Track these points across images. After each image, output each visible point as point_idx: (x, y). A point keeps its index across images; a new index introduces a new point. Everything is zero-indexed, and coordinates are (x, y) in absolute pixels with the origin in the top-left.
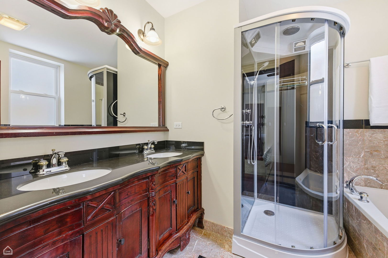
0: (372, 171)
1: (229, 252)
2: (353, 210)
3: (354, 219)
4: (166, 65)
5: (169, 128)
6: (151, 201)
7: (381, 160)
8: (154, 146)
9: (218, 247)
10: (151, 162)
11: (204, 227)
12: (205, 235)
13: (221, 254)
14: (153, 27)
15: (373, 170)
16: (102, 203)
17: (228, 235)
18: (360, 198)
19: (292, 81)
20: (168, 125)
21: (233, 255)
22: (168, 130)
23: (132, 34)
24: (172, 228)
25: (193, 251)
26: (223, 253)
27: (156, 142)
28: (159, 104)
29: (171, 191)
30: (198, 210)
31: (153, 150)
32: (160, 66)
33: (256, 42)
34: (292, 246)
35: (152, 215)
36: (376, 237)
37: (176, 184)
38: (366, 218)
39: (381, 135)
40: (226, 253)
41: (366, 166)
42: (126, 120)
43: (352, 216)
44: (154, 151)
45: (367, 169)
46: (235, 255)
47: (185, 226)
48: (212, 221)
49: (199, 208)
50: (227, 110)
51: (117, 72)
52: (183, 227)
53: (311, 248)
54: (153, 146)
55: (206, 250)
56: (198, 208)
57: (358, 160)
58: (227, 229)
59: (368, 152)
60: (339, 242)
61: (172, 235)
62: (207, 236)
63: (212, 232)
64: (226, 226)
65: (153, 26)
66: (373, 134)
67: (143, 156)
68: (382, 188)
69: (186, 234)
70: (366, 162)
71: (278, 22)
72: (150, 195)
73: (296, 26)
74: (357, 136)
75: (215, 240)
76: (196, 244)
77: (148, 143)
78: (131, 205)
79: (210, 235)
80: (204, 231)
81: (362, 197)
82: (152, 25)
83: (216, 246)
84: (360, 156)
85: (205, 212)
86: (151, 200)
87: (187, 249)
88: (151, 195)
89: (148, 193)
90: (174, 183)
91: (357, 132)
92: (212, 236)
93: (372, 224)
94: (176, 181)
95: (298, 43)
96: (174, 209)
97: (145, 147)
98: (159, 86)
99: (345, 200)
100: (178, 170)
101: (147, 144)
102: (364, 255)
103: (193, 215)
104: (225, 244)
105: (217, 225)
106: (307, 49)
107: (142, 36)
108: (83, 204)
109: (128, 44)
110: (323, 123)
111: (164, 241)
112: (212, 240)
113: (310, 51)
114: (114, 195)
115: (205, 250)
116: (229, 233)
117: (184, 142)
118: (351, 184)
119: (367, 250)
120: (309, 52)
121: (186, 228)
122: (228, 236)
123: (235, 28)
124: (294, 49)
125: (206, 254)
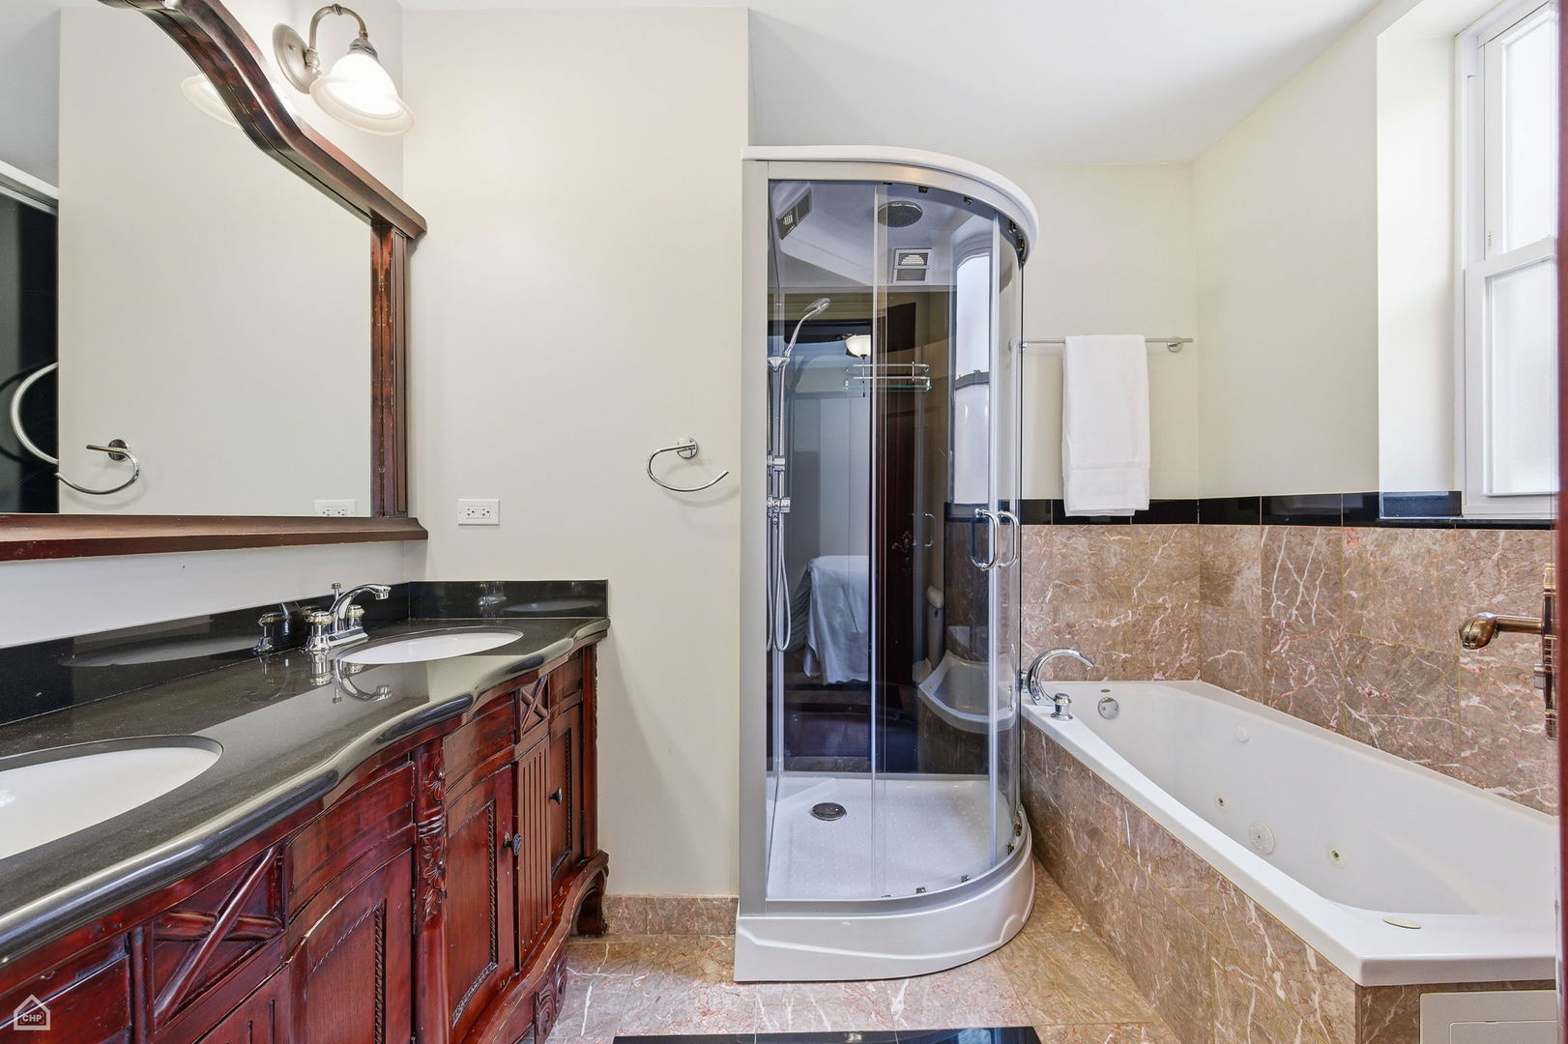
0: (1067, 636)
1: (723, 985)
2: (1043, 747)
3: (1044, 772)
4: (416, 230)
5: (425, 523)
6: (429, 861)
7: (1084, 604)
8: (362, 611)
9: (679, 982)
10: (354, 691)
11: (606, 927)
12: (615, 955)
13: (697, 1000)
14: (370, 39)
15: (1069, 633)
16: (221, 913)
17: (709, 927)
18: (1053, 710)
19: (899, 373)
20: (422, 509)
21: (741, 988)
22: (423, 535)
23: (252, 41)
24: (497, 962)
25: (583, 1032)
26: (702, 996)
27: (382, 588)
28: (378, 410)
29: (495, 802)
30: (586, 863)
31: (357, 628)
32: (381, 227)
33: (795, 223)
34: (919, 890)
35: (435, 922)
36: (1097, 801)
37: (516, 765)
38: (1074, 759)
39: (1084, 539)
40: (714, 989)
41: (1057, 624)
42: (133, 481)
43: (1037, 763)
44: (364, 635)
45: (1058, 633)
46: (746, 987)
47: (546, 939)
48: (642, 893)
49: (588, 854)
50: (703, 454)
51: (54, 204)
52: (541, 947)
53: (964, 879)
54: (358, 612)
55: (637, 1010)
56: (582, 856)
57: (1042, 610)
58: (702, 904)
59: (1060, 585)
60: (1017, 842)
61: (498, 991)
62: (626, 958)
63: (641, 936)
64: (699, 896)
65: (365, 35)
66: (1069, 538)
67: (309, 661)
68: (1086, 679)
69: (555, 969)
70: (1056, 611)
71: (885, 183)
72: (422, 833)
73: (913, 204)
74: (1038, 544)
75: (661, 959)
76: (588, 1003)
77: (332, 597)
78: (341, 895)
79: (638, 950)
80: (607, 944)
81: (1058, 708)
82: (363, 27)
83: (670, 979)
84: (1045, 597)
85: (609, 865)
86: (427, 856)
87: (557, 1033)
88: (428, 832)
89: (411, 824)
90: (505, 765)
91: (1038, 534)
92: (647, 949)
93: (1089, 770)
94: (512, 753)
95: (907, 255)
96: (504, 874)
97: (321, 618)
98: (374, 325)
99: (1023, 723)
100: (523, 706)
101: (325, 603)
102: (1068, 858)
103: (567, 888)
104: (703, 961)
105: (663, 902)
106: (931, 281)
107: (297, 67)
108: (130, 937)
109: (221, 82)
110: (986, 506)
111: (471, 1029)
112: (653, 964)
113: (955, 287)
114: (280, 860)
115: (633, 1008)
116: (712, 918)
117: (492, 587)
118: (1033, 678)
119: (1077, 842)
120: (951, 290)
121: (551, 947)
122: (707, 930)
123: (744, 160)
124: (896, 272)
125: (641, 1024)
